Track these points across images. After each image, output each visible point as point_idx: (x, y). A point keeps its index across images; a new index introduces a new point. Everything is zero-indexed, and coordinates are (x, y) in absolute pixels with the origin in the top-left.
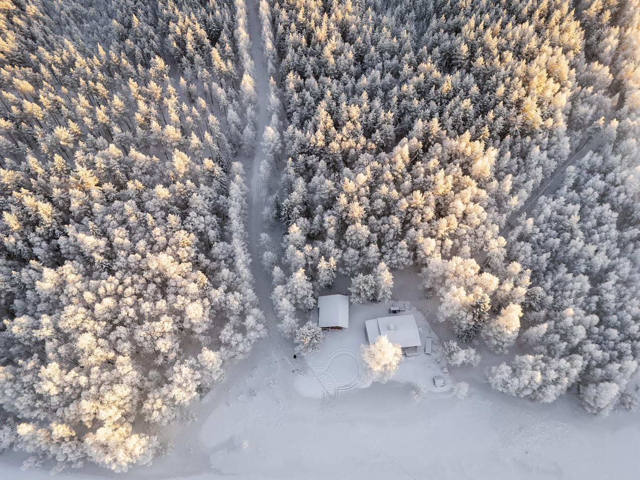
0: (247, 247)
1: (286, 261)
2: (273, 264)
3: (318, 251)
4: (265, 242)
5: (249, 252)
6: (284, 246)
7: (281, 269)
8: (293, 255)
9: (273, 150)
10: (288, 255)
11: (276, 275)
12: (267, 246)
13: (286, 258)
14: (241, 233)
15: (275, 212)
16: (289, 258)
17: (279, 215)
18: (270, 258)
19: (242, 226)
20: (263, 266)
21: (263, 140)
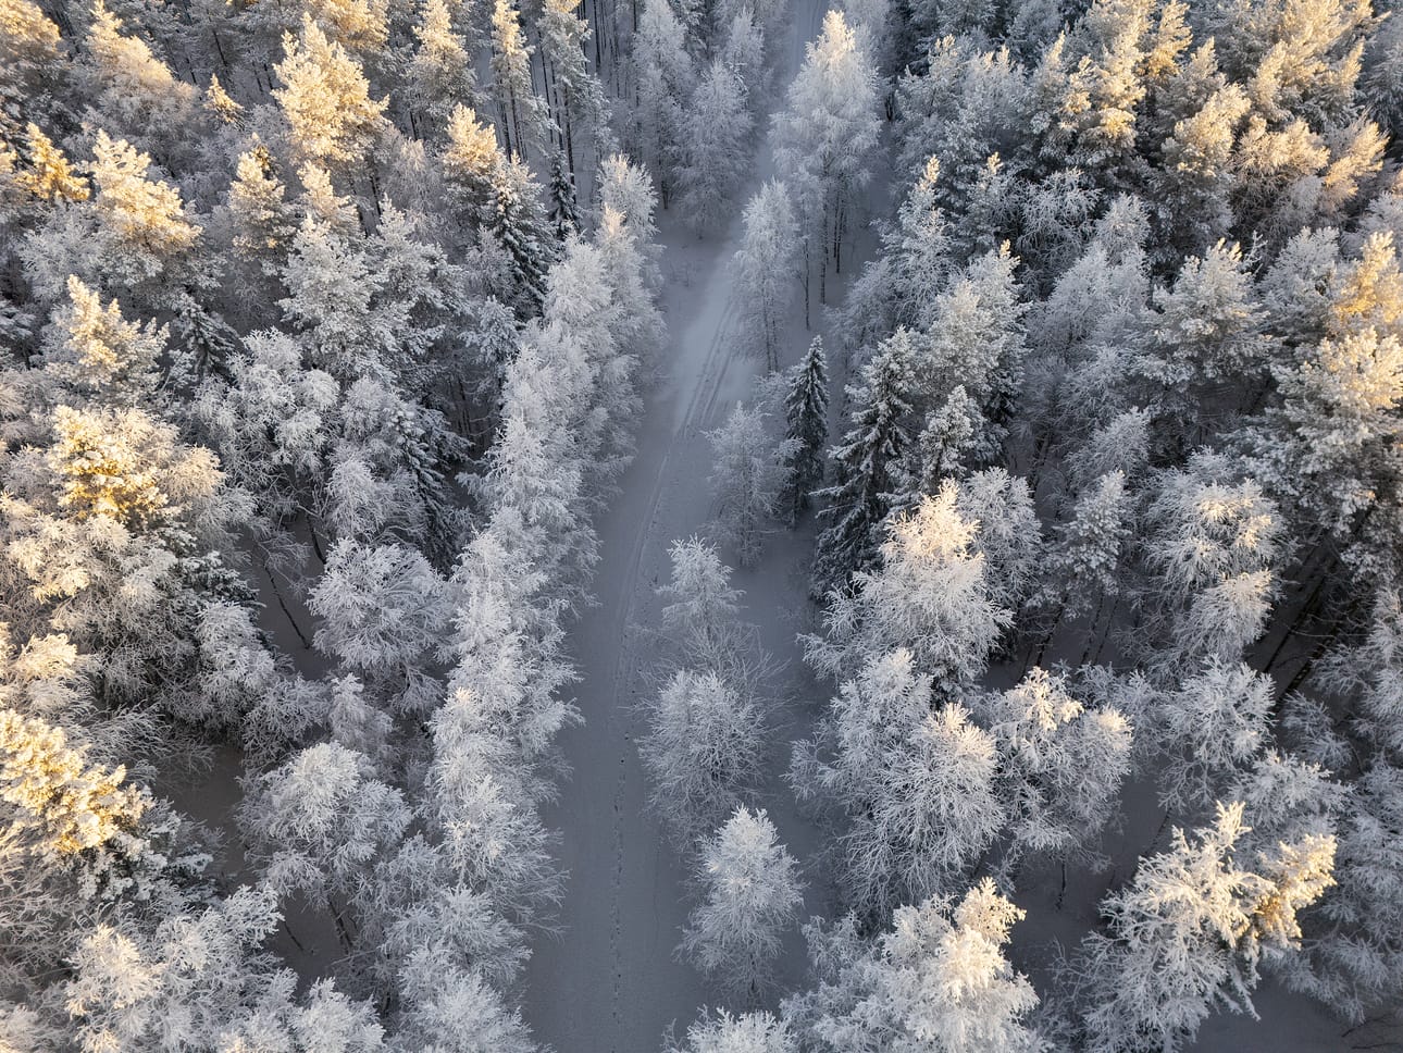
0: (564, 619)
1: (829, 776)
2: (720, 775)
3: (1122, 745)
4: (695, 606)
5: (567, 651)
6: (827, 658)
7: (782, 836)
8: (895, 737)
9: (829, 159)
10: (854, 729)
11: (733, 882)
12: (701, 636)
13: (830, 753)
14: (555, 532)
15: (791, 446)
16: (855, 756)
17: (806, 470)
18: (705, 725)
19: (570, 479)
20: (645, 780)
21: (786, 106)
